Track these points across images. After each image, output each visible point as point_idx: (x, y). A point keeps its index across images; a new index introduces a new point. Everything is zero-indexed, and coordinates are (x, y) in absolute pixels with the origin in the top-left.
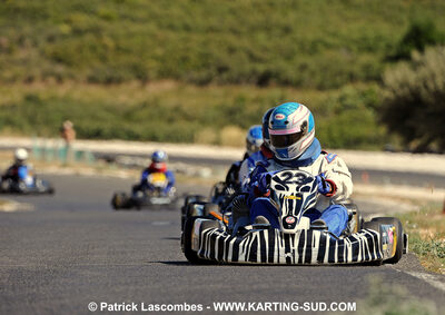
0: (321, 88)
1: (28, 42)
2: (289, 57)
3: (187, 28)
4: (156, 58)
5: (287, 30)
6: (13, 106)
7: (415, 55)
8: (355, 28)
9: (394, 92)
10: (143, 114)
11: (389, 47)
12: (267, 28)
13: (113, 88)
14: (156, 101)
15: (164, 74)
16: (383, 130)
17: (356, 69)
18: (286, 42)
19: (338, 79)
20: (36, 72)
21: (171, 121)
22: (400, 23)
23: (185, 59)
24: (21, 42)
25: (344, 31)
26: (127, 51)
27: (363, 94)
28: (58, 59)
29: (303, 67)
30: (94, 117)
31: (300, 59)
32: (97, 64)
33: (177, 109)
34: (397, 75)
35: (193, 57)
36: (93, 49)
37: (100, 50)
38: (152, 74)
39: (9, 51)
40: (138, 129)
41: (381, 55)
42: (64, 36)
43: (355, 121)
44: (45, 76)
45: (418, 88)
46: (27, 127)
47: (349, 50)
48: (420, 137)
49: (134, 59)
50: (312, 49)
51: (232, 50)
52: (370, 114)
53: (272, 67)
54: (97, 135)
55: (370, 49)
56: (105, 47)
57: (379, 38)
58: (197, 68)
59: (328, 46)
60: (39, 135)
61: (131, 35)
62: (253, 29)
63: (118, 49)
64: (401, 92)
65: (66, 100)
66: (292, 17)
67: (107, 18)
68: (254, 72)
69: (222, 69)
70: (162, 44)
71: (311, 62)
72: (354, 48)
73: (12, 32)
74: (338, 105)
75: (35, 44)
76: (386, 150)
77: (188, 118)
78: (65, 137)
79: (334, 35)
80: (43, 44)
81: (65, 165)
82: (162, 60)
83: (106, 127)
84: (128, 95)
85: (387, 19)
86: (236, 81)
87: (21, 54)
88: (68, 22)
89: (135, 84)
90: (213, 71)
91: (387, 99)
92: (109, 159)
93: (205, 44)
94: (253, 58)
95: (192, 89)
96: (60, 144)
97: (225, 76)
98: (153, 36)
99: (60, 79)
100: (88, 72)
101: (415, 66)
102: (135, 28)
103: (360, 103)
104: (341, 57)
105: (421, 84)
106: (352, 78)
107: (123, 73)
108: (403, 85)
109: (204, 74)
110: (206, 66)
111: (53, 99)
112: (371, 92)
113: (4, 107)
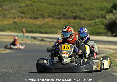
0: (90, 20)
1: (14, 8)
2: (81, 12)
3: (55, 5)
4: (47, 12)
5: (81, 5)
6: (10, 25)
7: (114, 11)
8: (98, 5)
9: (109, 21)
10: (44, 26)
11: (108, 9)
12: (76, 5)
13: (36, 20)
14: (47, 23)
15: (49, 16)
16: (106, 31)
17: (99, 15)
18: (81, 8)
19: (94, 18)
20: (16, 16)
21: (51, 28)
22: (110, 3)
23: (54, 13)
24: (12, 8)
25: (96, 5)
26: (40, 10)
27: (101, 21)
28: (22, 13)
29: (85, 15)
30: (31, 28)
31: (84, 12)
32: (32, 14)
33: (52, 25)
34: (110, 16)
35: (57, 12)
36: (31, 10)
37: (33, 10)
38: (46, 16)
39: (9, 10)
40: (42, 30)
41: (105, 11)
42: (23, 7)
43: (99, 28)
44: (18, 17)
46: (14, 30)
47: (97, 10)
49: (41, 12)
50: (87, 10)
51: (67, 10)
52: (102, 26)
53: (77, 14)
54: (32, 32)
55: (103, 10)
57: (105, 7)
58: (58, 15)
59: (92, 9)
60: (17, 32)
61: (41, 6)
62: (72, 5)
63: (37, 10)
65: (24, 23)
66: (82, 2)
67: (34, 2)
68: (73, 16)
69: (64, 15)
70: (49, 9)
72: (99, 10)
74: (95, 24)
75: (16, 9)
76: (107, 36)
77: (55, 28)
79: (93, 6)
80: (18, 8)
82: (49, 13)
83: (34, 30)
84: (39, 22)
85: (107, 2)
86: (68, 18)
87: (12, 11)
88: (24, 3)
89: (42, 19)
90: (62, 16)
91: (107, 23)
92: (35, 38)
93: (60, 9)
94: (72, 12)
95: (56, 20)
97: (65, 17)
99: (22, 18)
100: (30, 16)
101: (114, 14)
103: (100, 24)
104: (95, 12)
105: (115, 19)
106: (98, 17)
107: (39, 16)
108: (111, 19)
109: (59, 16)
110: (60, 14)
111: (20, 23)
112: (103, 21)
113: (8, 25)
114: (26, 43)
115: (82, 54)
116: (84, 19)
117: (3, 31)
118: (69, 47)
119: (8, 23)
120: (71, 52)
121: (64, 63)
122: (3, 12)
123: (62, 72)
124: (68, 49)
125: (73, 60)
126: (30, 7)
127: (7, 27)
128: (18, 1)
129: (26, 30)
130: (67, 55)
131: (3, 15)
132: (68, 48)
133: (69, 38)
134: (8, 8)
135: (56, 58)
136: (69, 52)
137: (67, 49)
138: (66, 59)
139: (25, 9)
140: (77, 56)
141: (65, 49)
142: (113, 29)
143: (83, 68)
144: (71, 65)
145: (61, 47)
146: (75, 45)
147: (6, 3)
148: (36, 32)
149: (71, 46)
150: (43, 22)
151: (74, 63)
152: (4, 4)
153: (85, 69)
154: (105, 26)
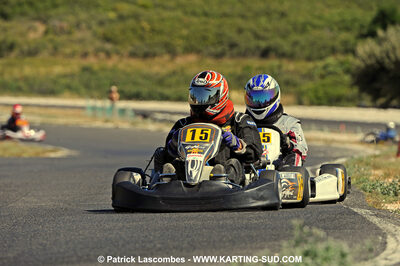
0: (309, 59)
1: (84, 25)
2: (284, 35)
3: (206, 14)
4: (182, 37)
5: (283, 15)
6: (72, 76)
7: (380, 33)
8: (334, 13)
9: (363, 61)
10: (173, 80)
11: (362, 26)
12: (268, 14)
13: (149, 61)
14: (182, 70)
15: (189, 50)
16: (356, 90)
17: (337, 44)
18: (282, 24)
19: (323, 53)
20: (90, 49)
22: (371, 9)
23: (204, 38)
24: (78, 26)
25: (328, 14)
26: (160, 32)
27: (342, 63)
28: (107, 39)
29: (296, 43)
30: (135, 83)
31: (294, 37)
32: (137, 43)
34: (366, 48)
35: (211, 37)
36: (134, 30)
37: (140, 32)
38: (179, 50)
40: (167, 92)
41: (356, 32)
42: (111, 21)
43: (336, 84)
44: (97, 52)
45: (382, 58)
46: (83, 90)
47: (331, 30)
48: (384, 96)
49: (165, 38)
50: (303, 29)
51: (240, 31)
52: (347, 78)
53: (272, 43)
54: (137, 97)
55: (347, 29)
56: (143, 29)
57: (354, 20)
58: (213, 45)
59: (315, 27)
60: (92, 97)
61: (163, 20)
62: (257, 15)
63: (153, 30)
64: (369, 62)
65: (113, 70)
66: (286, 6)
67: (144, 6)
68: (258, 47)
69: (233, 45)
70: (187, 26)
71: (302, 39)
72: (336, 28)
73: (72, 19)
74: (323, 72)
75: (89, 28)
76: (360, 106)
78: (111, 99)
79: (320, 18)
80: (95, 27)
81: (107, 121)
82: (187, 38)
83: (144, 90)
84: (159, 66)
85: (360, 6)
86: (244, 54)
87: (78, 35)
88: (114, 10)
89: (167, 57)
90: (226, 47)
91: (358, 68)
92: (145, 115)
93: (220, 26)
94: (257, 37)
95: (210, 61)
96: (107, 103)
97: (235, 51)
98: (180, 20)
99: (108, 54)
100: (130, 48)
101: (380, 42)
102: (166, 14)
103: (339, 70)
104: (325, 35)
105: (384, 55)
106: (333, 51)
107: (157, 50)
108: (371, 55)
109: (219, 49)
110: (221, 43)
111: (103, 69)
112: (347, 62)
113: (65, 76)
114: (117, 128)
115: (247, 154)
116: (291, 57)
117: (52, 93)
118: (209, 132)
119: (68, 70)
120: (213, 148)
121: (193, 183)
122: (50, 36)
123: (187, 209)
124: (206, 138)
125: (220, 171)
126: (131, 23)
127: (64, 81)
128: (97, 6)
129: (120, 92)
130: (201, 158)
131: (50, 46)
132: (203, 135)
133: (213, 106)
134: (65, 25)
135: (170, 168)
136: (207, 147)
137: (201, 138)
138: (199, 171)
139: (117, 28)
140: (234, 161)
141: (197, 139)
142: (377, 85)
143: (248, 196)
144: (214, 188)
145: (185, 133)
146: (228, 129)
147: (61, 10)
148: (150, 97)
149: (213, 130)
150: (170, 67)
151: (223, 183)
152: (53, 12)
153: (254, 198)
154: (353, 75)
